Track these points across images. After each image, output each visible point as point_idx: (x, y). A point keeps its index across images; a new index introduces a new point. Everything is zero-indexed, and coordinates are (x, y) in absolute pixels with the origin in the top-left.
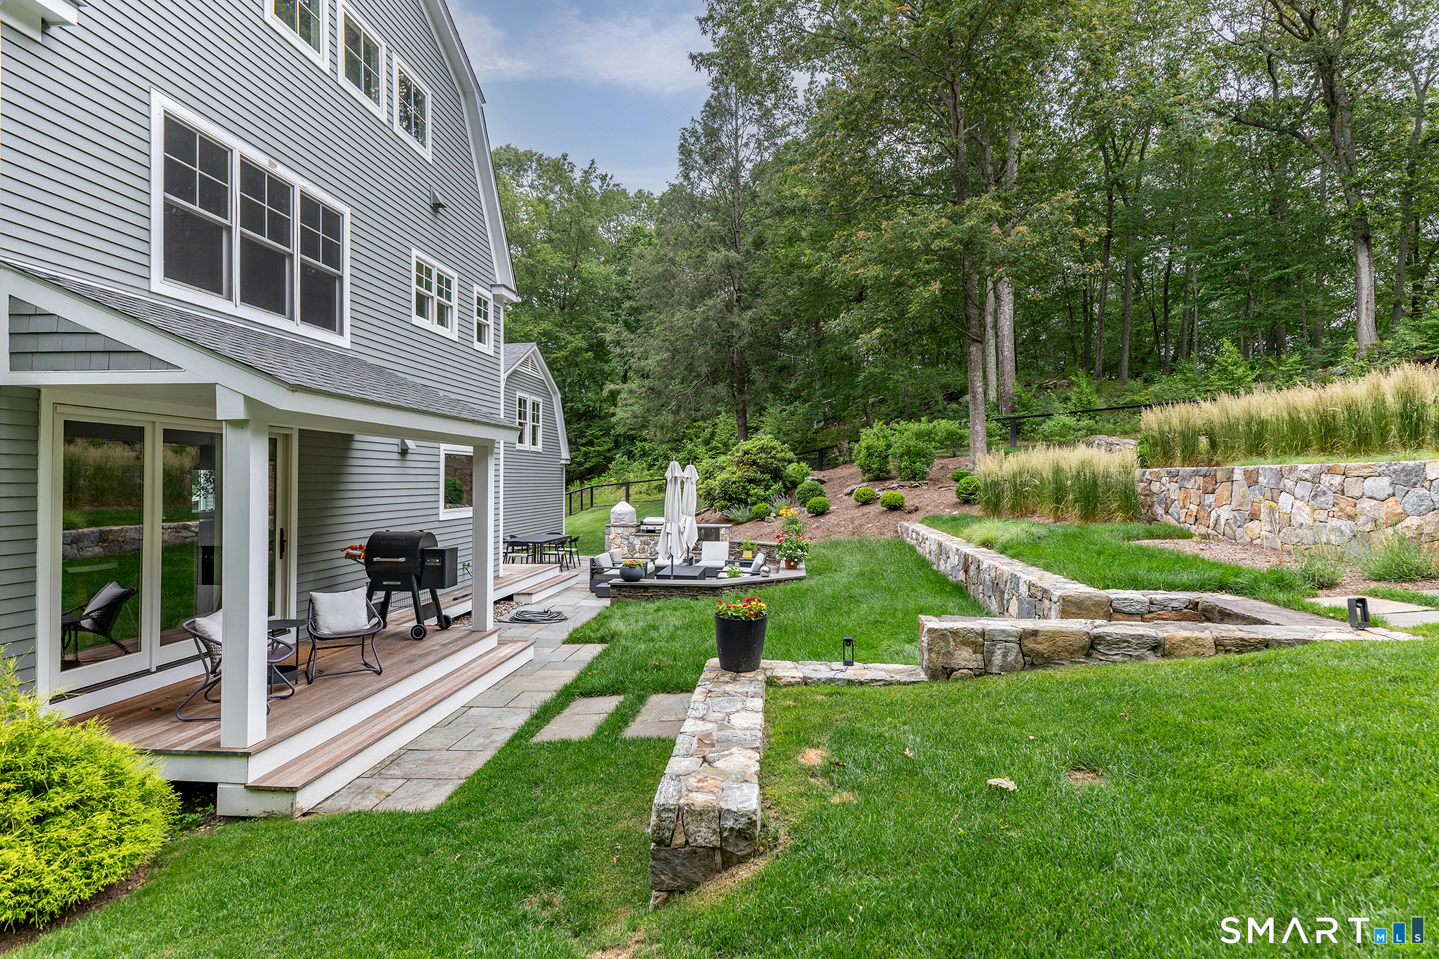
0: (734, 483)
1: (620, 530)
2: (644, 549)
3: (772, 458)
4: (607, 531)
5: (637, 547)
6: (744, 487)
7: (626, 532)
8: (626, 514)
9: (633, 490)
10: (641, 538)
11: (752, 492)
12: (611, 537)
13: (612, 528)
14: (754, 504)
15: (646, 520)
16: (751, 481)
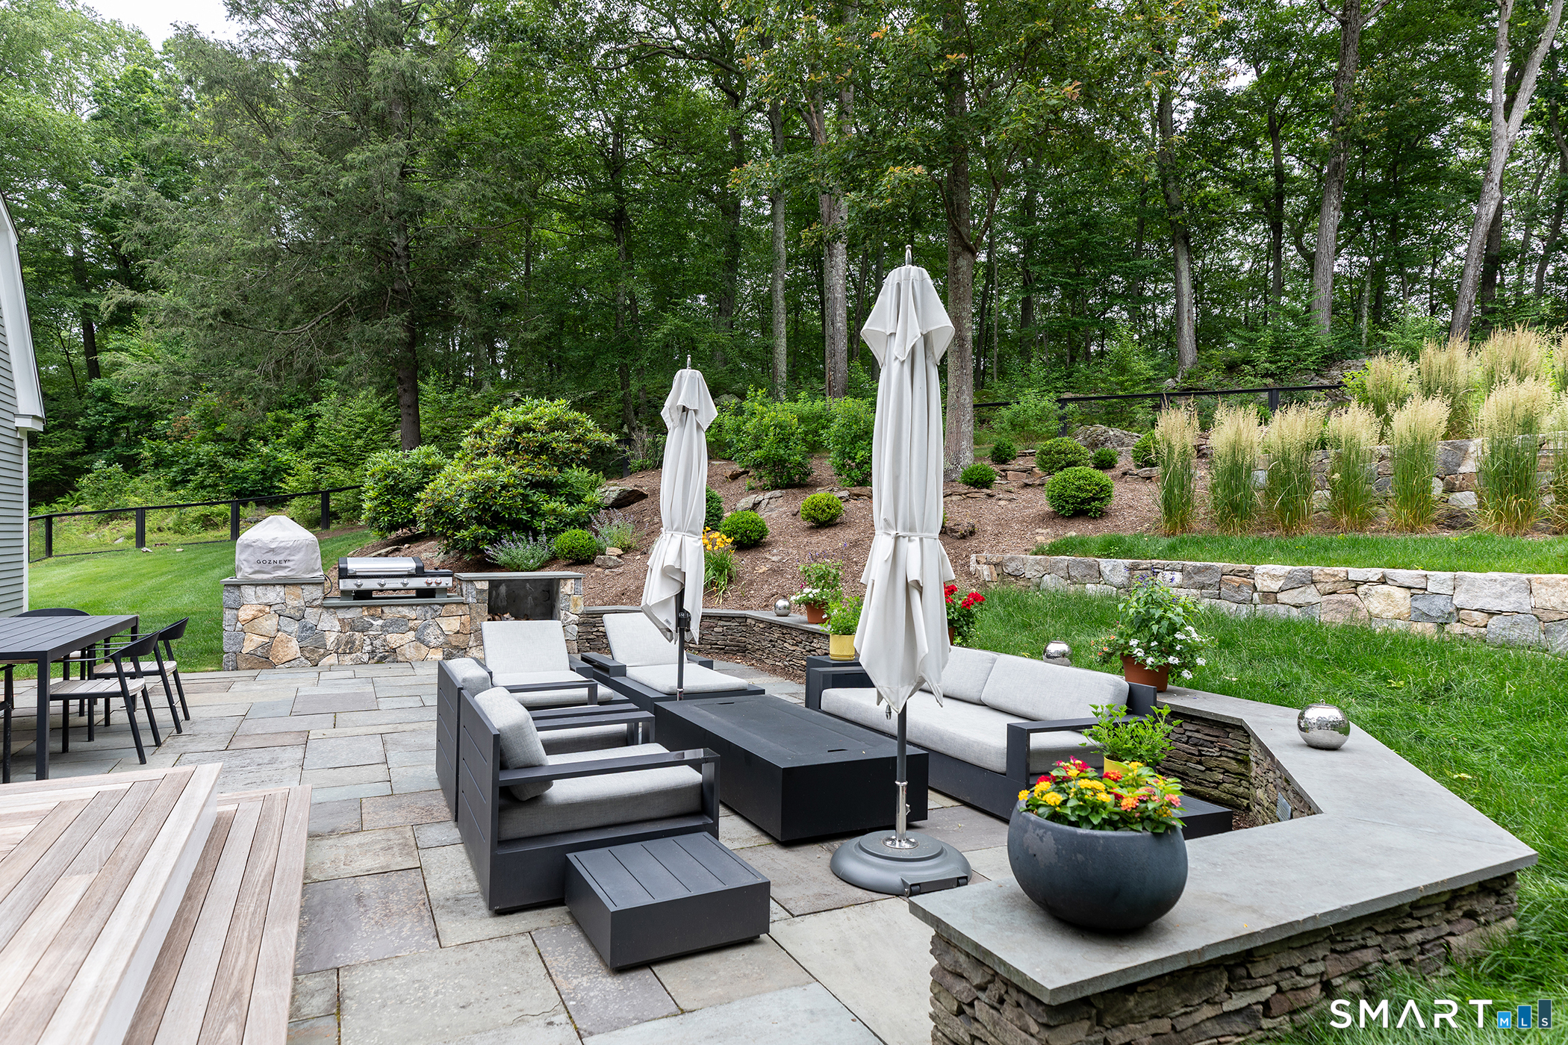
0: (504, 487)
1: (273, 595)
2: (350, 642)
3: (576, 441)
4: (228, 597)
5: (331, 639)
6: (525, 498)
7: (294, 599)
8: (294, 549)
9: (152, 520)
10: (341, 614)
11: (545, 507)
12: (245, 613)
13: (248, 592)
14: (552, 532)
15: (354, 565)
16: (535, 485)
